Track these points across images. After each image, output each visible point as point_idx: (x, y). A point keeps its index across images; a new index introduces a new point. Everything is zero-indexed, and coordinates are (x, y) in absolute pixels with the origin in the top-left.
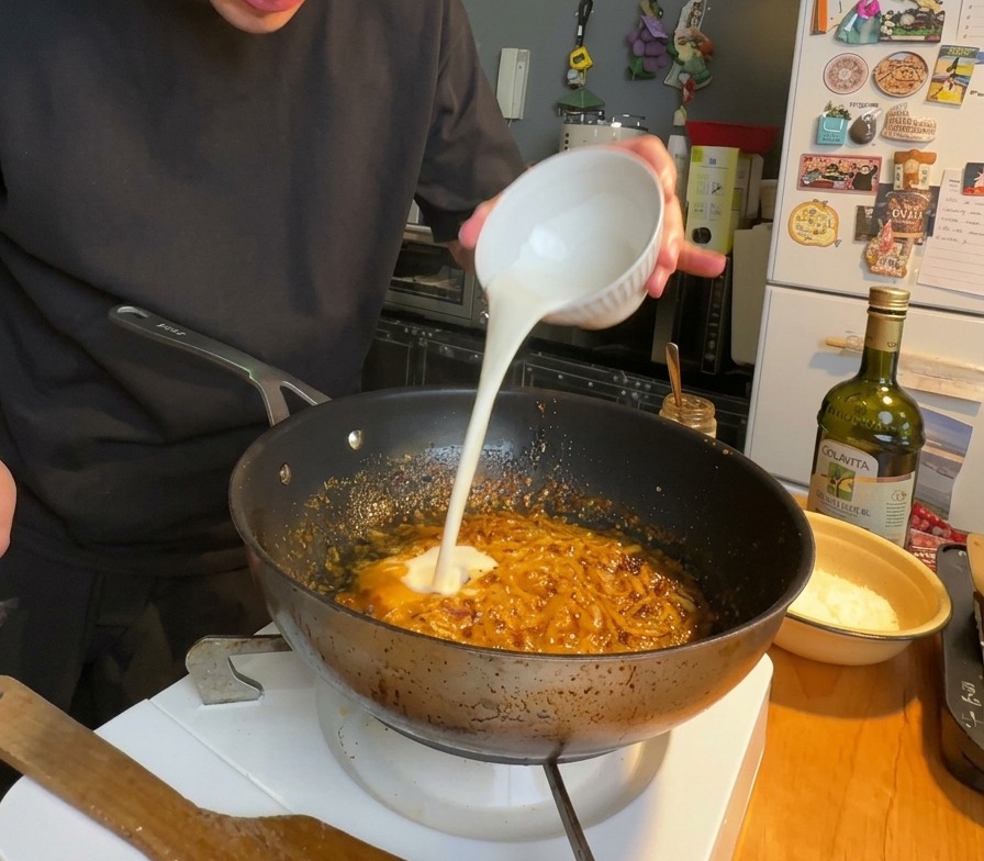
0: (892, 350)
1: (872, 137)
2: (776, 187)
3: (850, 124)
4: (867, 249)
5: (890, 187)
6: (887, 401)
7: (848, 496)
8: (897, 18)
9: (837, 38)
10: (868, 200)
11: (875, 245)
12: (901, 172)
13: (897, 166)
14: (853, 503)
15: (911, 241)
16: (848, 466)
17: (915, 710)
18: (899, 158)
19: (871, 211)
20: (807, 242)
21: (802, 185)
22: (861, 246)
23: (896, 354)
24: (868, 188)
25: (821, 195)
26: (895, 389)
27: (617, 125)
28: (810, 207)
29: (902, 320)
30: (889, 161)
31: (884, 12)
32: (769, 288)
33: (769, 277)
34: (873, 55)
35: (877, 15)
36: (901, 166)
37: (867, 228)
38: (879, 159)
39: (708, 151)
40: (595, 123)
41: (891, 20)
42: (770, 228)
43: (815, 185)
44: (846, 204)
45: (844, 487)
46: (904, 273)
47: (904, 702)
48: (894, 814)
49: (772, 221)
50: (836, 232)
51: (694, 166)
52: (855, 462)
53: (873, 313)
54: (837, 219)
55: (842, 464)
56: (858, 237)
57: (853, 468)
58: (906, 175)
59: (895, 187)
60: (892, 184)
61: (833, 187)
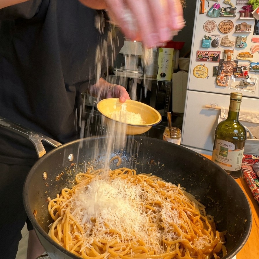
0: (238, 111)
1: (218, 45)
3: (211, 41)
5: (223, 60)
7: (226, 156)
8: (225, 10)
9: (207, 15)
10: (217, 64)
14: (227, 158)
15: (229, 76)
16: (226, 147)
18: (225, 52)
19: (218, 67)
20: (198, 77)
21: (197, 60)
22: (215, 78)
24: (217, 61)
25: (203, 63)
28: (199, 67)
29: (240, 102)
30: (223, 53)
31: (221, 8)
32: (187, 91)
34: (218, 21)
35: (219, 8)
36: (226, 54)
37: (216, 73)
38: (220, 52)
41: (223, 10)
43: (201, 60)
44: (211, 65)
45: (225, 153)
46: (226, 86)
50: (207, 74)
51: (160, 53)
52: (229, 146)
53: (232, 100)
54: (208, 70)
55: (224, 146)
56: (214, 75)
57: (228, 148)
58: (227, 57)
59: (224, 60)
60: (224, 59)
61: (206, 60)
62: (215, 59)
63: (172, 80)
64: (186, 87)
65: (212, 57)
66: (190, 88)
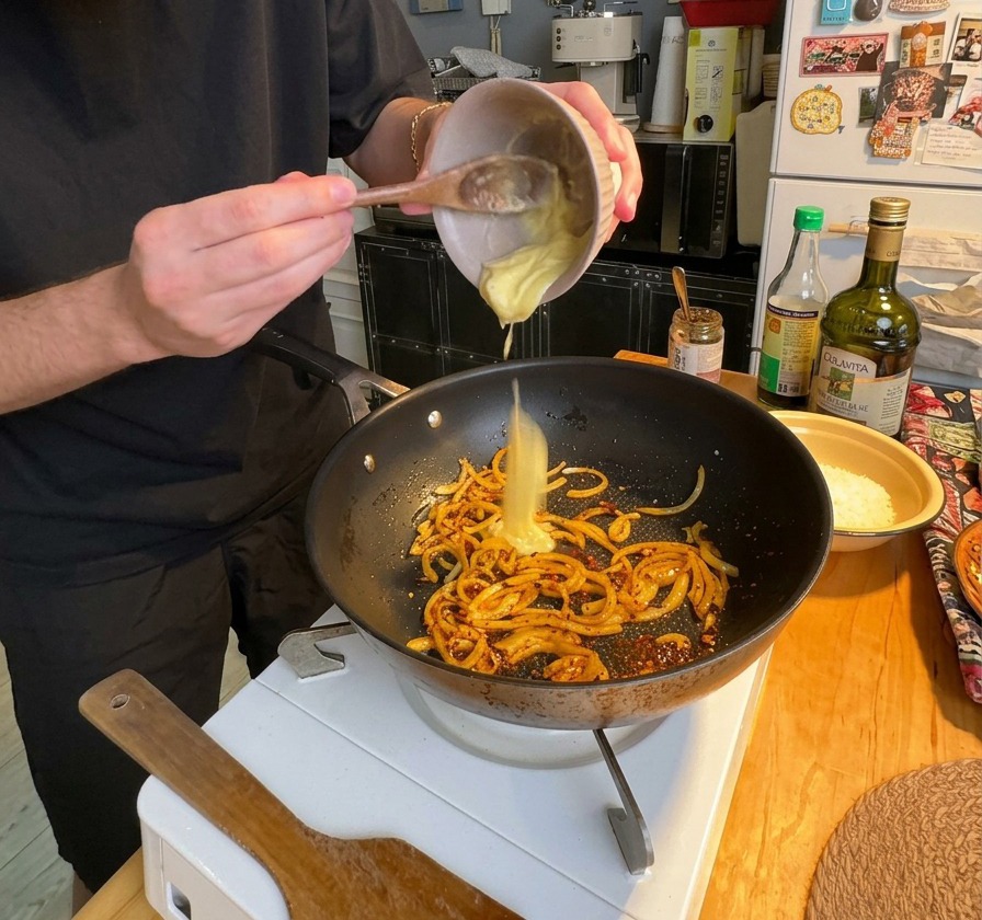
0: (892, 259)
1: (877, 13)
2: (779, 63)
4: (871, 132)
5: (896, 65)
6: (886, 307)
7: (847, 395)
10: (872, 81)
11: (879, 129)
12: (908, 49)
13: (903, 42)
14: (853, 401)
15: (916, 120)
16: (847, 370)
17: (904, 584)
18: (906, 33)
19: (876, 92)
20: (807, 130)
21: (805, 71)
22: (865, 131)
23: (896, 263)
24: (872, 68)
25: (825, 80)
26: (894, 297)
27: (608, 15)
28: (812, 95)
29: (902, 230)
30: (896, 37)
32: (772, 180)
33: (772, 170)
36: (909, 41)
37: (870, 111)
38: (886, 35)
39: (707, 33)
40: (586, 15)
42: (774, 107)
43: (819, 70)
44: (851, 87)
45: (844, 387)
46: (908, 153)
47: (896, 577)
48: (884, 680)
49: (775, 98)
50: (840, 117)
51: (691, 50)
52: (856, 367)
53: (874, 226)
54: (840, 104)
55: (842, 368)
56: (862, 121)
57: (854, 372)
58: (912, 50)
59: (902, 65)
60: (898, 63)
61: (836, 71)
62: (867, 63)
63: (733, 139)
64: (769, 166)
65: (858, 55)
66: (779, 171)
